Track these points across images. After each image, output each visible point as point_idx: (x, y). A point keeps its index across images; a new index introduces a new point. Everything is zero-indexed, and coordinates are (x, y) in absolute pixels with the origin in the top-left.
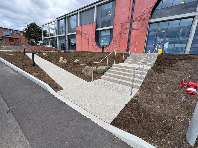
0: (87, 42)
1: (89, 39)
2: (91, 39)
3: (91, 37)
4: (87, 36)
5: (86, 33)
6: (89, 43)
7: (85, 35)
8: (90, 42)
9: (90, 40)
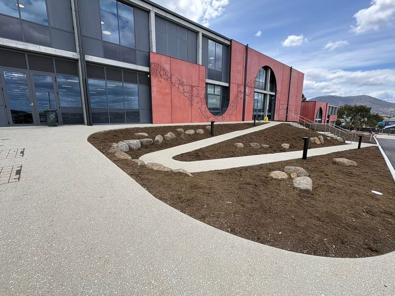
0: (188, 103)
1: (192, 96)
2: (197, 96)
3: (198, 94)
4: (187, 89)
5: (184, 80)
6: (192, 105)
7: (182, 84)
8: (194, 103)
9: (195, 100)
